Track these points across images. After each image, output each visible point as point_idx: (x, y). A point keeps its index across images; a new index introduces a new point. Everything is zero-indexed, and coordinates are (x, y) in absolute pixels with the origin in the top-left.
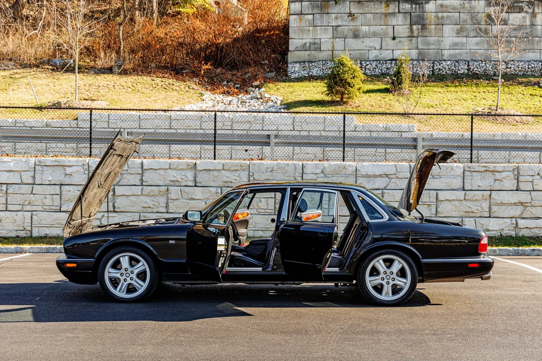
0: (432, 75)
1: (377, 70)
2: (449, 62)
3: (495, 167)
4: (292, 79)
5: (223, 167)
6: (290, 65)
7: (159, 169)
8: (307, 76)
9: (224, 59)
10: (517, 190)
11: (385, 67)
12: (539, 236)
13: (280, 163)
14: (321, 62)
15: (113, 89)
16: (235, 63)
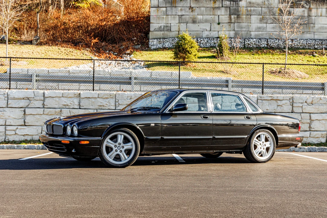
0: (244, 48)
1: (208, 44)
2: (255, 40)
3: (277, 97)
4: (152, 49)
5: (98, 96)
6: (150, 40)
7: (55, 97)
8: (162, 47)
9: (107, 37)
10: (292, 112)
11: (213, 42)
12: (306, 142)
13: (136, 94)
14: (171, 38)
15: (32, 54)
16: (114, 39)
